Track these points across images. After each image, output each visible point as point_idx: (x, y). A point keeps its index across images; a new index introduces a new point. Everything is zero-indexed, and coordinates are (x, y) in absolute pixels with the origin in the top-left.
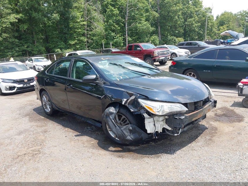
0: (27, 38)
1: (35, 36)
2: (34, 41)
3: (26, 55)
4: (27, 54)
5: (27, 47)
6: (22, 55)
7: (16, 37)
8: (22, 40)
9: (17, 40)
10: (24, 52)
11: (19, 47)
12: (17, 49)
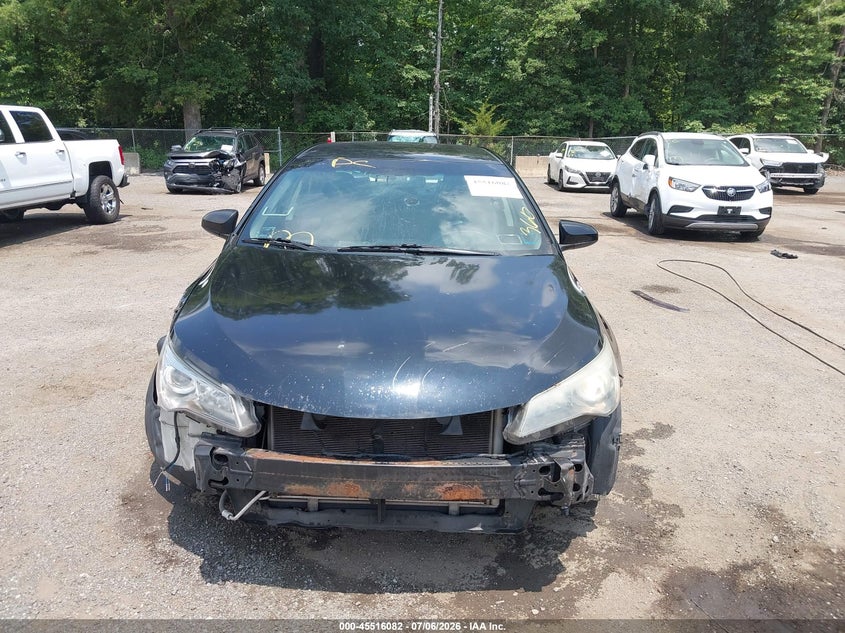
0: (602, 76)
1: (630, 69)
2: (624, 86)
3: (586, 133)
4: (588, 130)
5: (594, 106)
6: (570, 132)
7: (567, 73)
8: (583, 81)
9: (568, 83)
10: (579, 123)
11: (568, 103)
12: (560, 111)
